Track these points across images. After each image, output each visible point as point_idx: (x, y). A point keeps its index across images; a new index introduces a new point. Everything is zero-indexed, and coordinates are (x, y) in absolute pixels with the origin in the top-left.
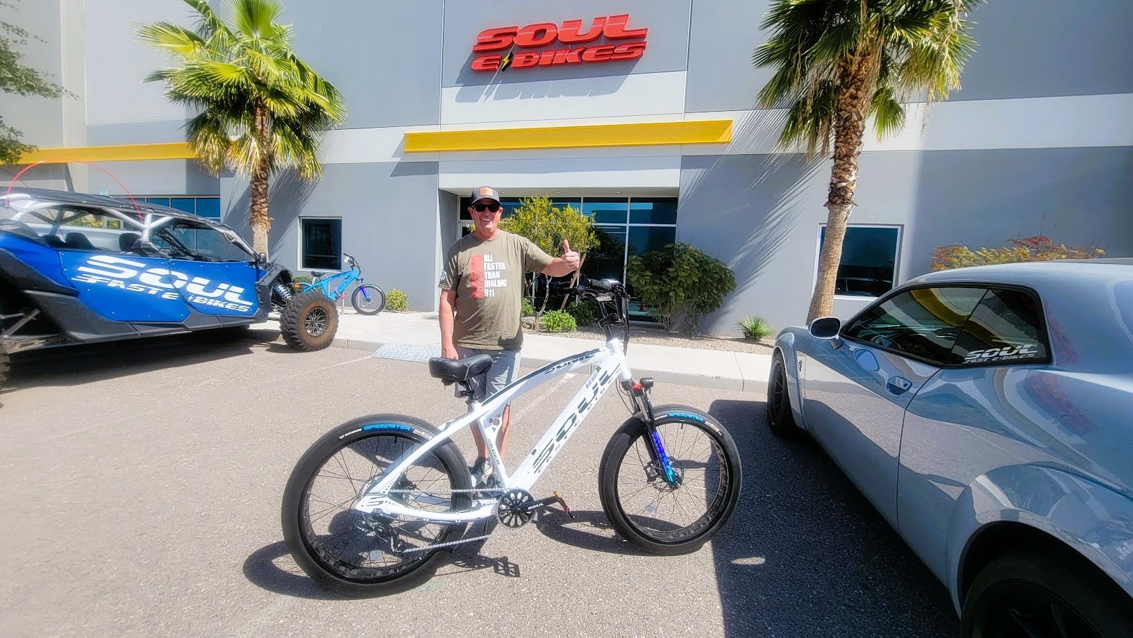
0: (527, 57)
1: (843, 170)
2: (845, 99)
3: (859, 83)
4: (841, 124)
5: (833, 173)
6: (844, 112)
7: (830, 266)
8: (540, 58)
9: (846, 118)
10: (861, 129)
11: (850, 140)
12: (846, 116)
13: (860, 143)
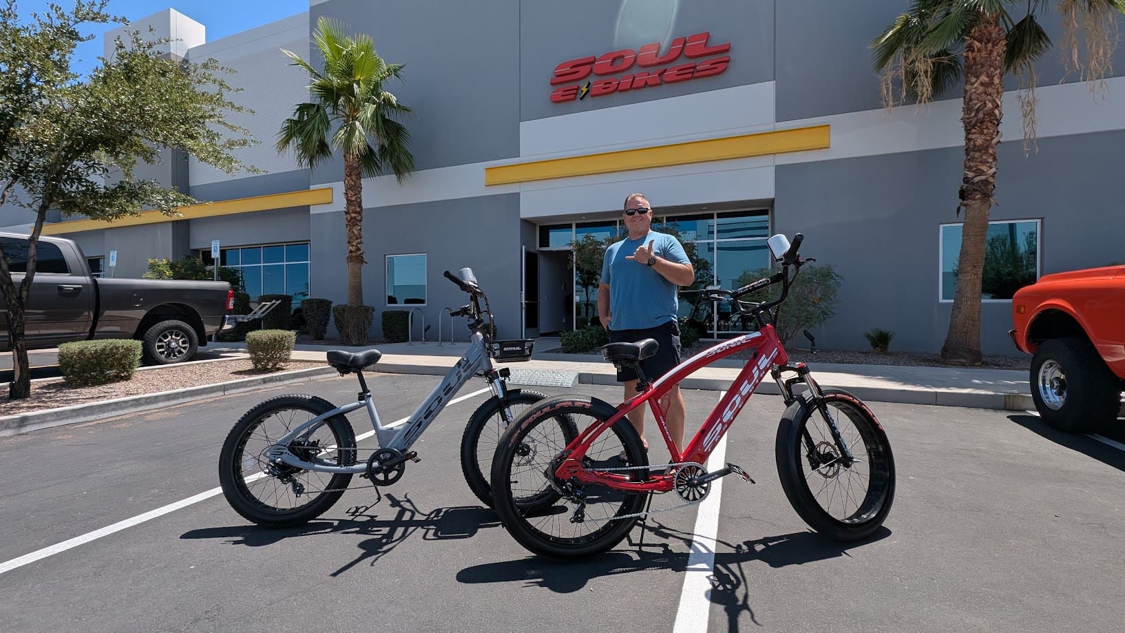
0: (605, 84)
1: (981, 162)
2: (975, 88)
3: (992, 69)
4: (973, 114)
5: (966, 167)
6: (976, 102)
7: (975, 267)
8: (618, 84)
9: (978, 108)
10: (998, 117)
11: (986, 131)
12: (979, 105)
13: (998, 132)
